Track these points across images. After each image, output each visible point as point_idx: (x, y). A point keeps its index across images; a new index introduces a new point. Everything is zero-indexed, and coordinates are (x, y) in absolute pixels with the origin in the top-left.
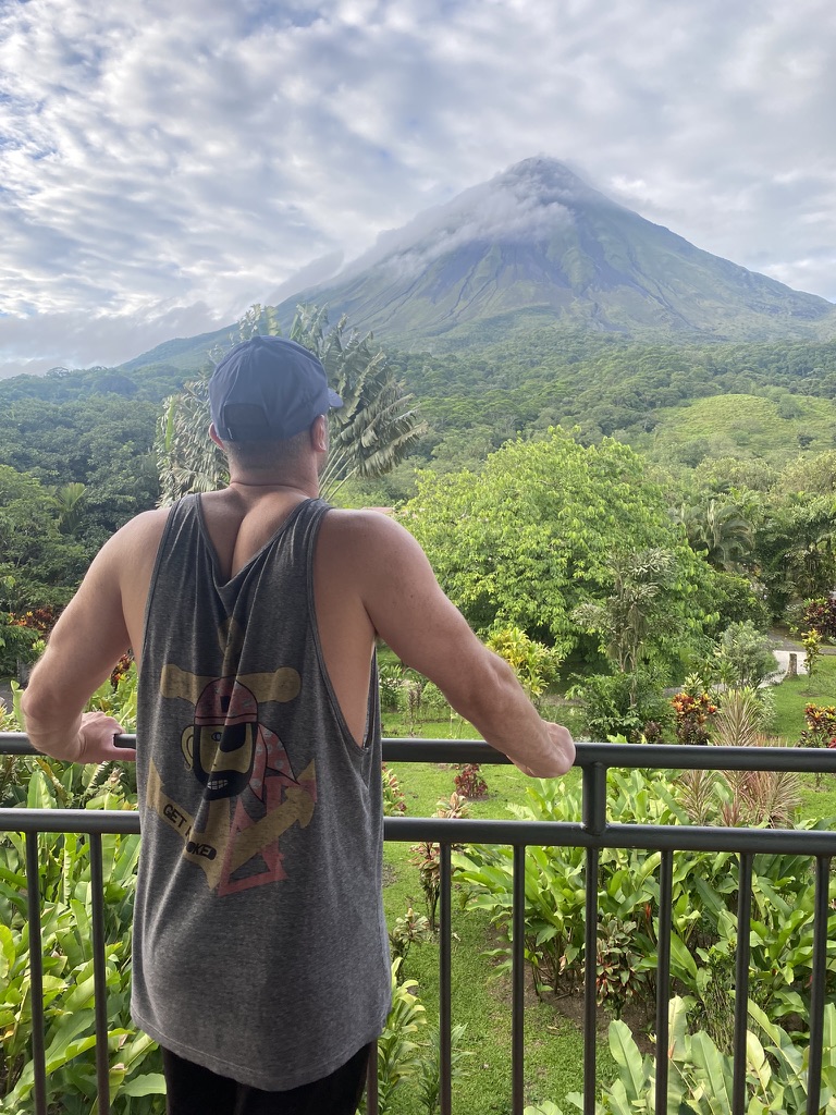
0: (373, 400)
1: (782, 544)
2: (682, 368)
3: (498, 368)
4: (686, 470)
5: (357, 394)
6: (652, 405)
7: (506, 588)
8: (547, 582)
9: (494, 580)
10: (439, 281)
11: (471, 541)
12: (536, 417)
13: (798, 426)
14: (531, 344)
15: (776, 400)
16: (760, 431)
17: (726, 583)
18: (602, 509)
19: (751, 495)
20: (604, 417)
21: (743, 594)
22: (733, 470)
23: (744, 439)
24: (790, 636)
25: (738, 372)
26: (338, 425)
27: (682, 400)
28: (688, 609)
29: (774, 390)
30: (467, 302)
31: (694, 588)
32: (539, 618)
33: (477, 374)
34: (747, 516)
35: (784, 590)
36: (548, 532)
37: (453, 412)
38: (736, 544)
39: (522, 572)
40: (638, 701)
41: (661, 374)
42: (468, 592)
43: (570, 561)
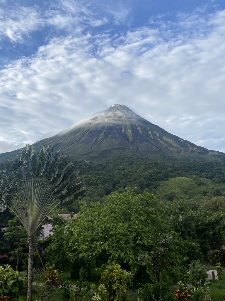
0: (67, 178)
1: (204, 230)
2: (165, 168)
3: (107, 166)
4: (169, 202)
5: (62, 176)
6: (156, 180)
7: (113, 247)
8: (127, 245)
9: (108, 244)
10: (88, 139)
11: (100, 229)
12: (119, 183)
13: (203, 188)
14: (117, 159)
15: (195, 179)
16: (191, 190)
17: (188, 245)
18: (145, 217)
19: (193, 212)
20: (141, 183)
21: (194, 248)
22: (185, 203)
23: (186, 192)
24: (210, 264)
25: (182, 170)
26: (54, 187)
27: (166, 179)
28: (176, 255)
29: (194, 176)
30: (97, 145)
31: (178, 247)
32: (125, 259)
33: (100, 168)
34: (192, 220)
35: (206, 246)
36: (127, 226)
37: (92, 180)
38: (189, 230)
39: (118, 242)
40: (163, 294)
41: (159, 170)
42: (98, 249)
43: (135, 237)
